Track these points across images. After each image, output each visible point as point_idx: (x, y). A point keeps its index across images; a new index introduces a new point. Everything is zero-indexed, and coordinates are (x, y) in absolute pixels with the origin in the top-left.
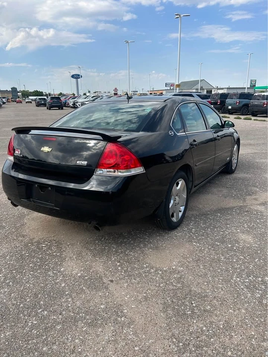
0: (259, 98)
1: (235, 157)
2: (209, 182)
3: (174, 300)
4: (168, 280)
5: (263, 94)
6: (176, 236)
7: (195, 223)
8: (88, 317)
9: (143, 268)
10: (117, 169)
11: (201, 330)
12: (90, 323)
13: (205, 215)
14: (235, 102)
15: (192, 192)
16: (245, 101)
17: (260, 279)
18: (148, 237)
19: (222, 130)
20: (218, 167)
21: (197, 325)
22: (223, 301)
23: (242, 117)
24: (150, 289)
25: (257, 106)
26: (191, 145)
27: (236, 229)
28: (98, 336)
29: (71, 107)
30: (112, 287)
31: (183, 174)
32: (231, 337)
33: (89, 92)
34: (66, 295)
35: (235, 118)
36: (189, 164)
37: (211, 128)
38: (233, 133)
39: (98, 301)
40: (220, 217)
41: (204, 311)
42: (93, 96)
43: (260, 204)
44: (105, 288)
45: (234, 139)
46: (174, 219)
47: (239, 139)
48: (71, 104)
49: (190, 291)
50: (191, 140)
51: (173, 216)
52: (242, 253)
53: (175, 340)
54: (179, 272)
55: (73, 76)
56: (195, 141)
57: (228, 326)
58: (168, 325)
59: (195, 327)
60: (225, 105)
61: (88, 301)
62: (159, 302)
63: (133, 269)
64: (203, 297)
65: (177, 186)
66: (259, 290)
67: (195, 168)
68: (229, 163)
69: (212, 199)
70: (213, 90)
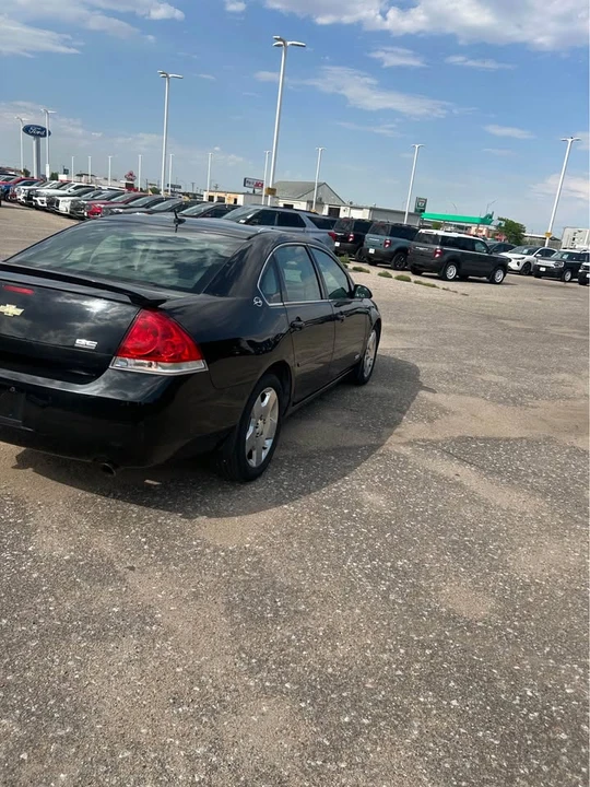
0: (428, 240)
1: (371, 354)
2: (321, 398)
3: (246, 598)
4: (236, 566)
5: (435, 232)
6: (254, 494)
7: (289, 472)
8: (88, 627)
9: (191, 546)
10: (156, 361)
11: (289, 641)
12: (94, 635)
13: (308, 457)
14: (383, 242)
15: (287, 414)
16: (402, 242)
17: (389, 564)
18: (201, 493)
19: (350, 303)
20: (338, 371)
21: (280, 632)
22: (326, 597)
23: (394, 273)
24: (202, 581)
25: (422, 254)
26: (292, 326)
27: (360, 485)
28: (109, 655)
29: (22, 204)
30: (132, 578)
31: (275, 378)
32: (335, 647)
33: (66, 172)
34: (43, 592)
35: (380, 275)
36: (287, 361)
37: (331, 296)
38: (369, 308)
39: (107, 599)
40: (334, 462)
41: (296, 612)
42: (77, 184)
43: (405, 444)
44: (120, 579)
45: (371, 319)
46: (253, 462)
47: (379, 321)
48: (21, 197)
49: (274, 582)
50: (292, 318)
51: (250, 456)
52: (366, 523)
53: (244, 656)
54: (255, 554)
55: (27, 130)
56: (299, 319)
57: (332, 633)
58: (233, 634)
59: (279, 636)
60: (362, 245)
61: (89, 601)
62: (219, 600)
63: (172, 548)
64: (295, 592)
65: (263, 400)
66: (385, 580)
67: (297, 369)
68: (358, 366)
69: (321, 431)
70: (342, 208)
